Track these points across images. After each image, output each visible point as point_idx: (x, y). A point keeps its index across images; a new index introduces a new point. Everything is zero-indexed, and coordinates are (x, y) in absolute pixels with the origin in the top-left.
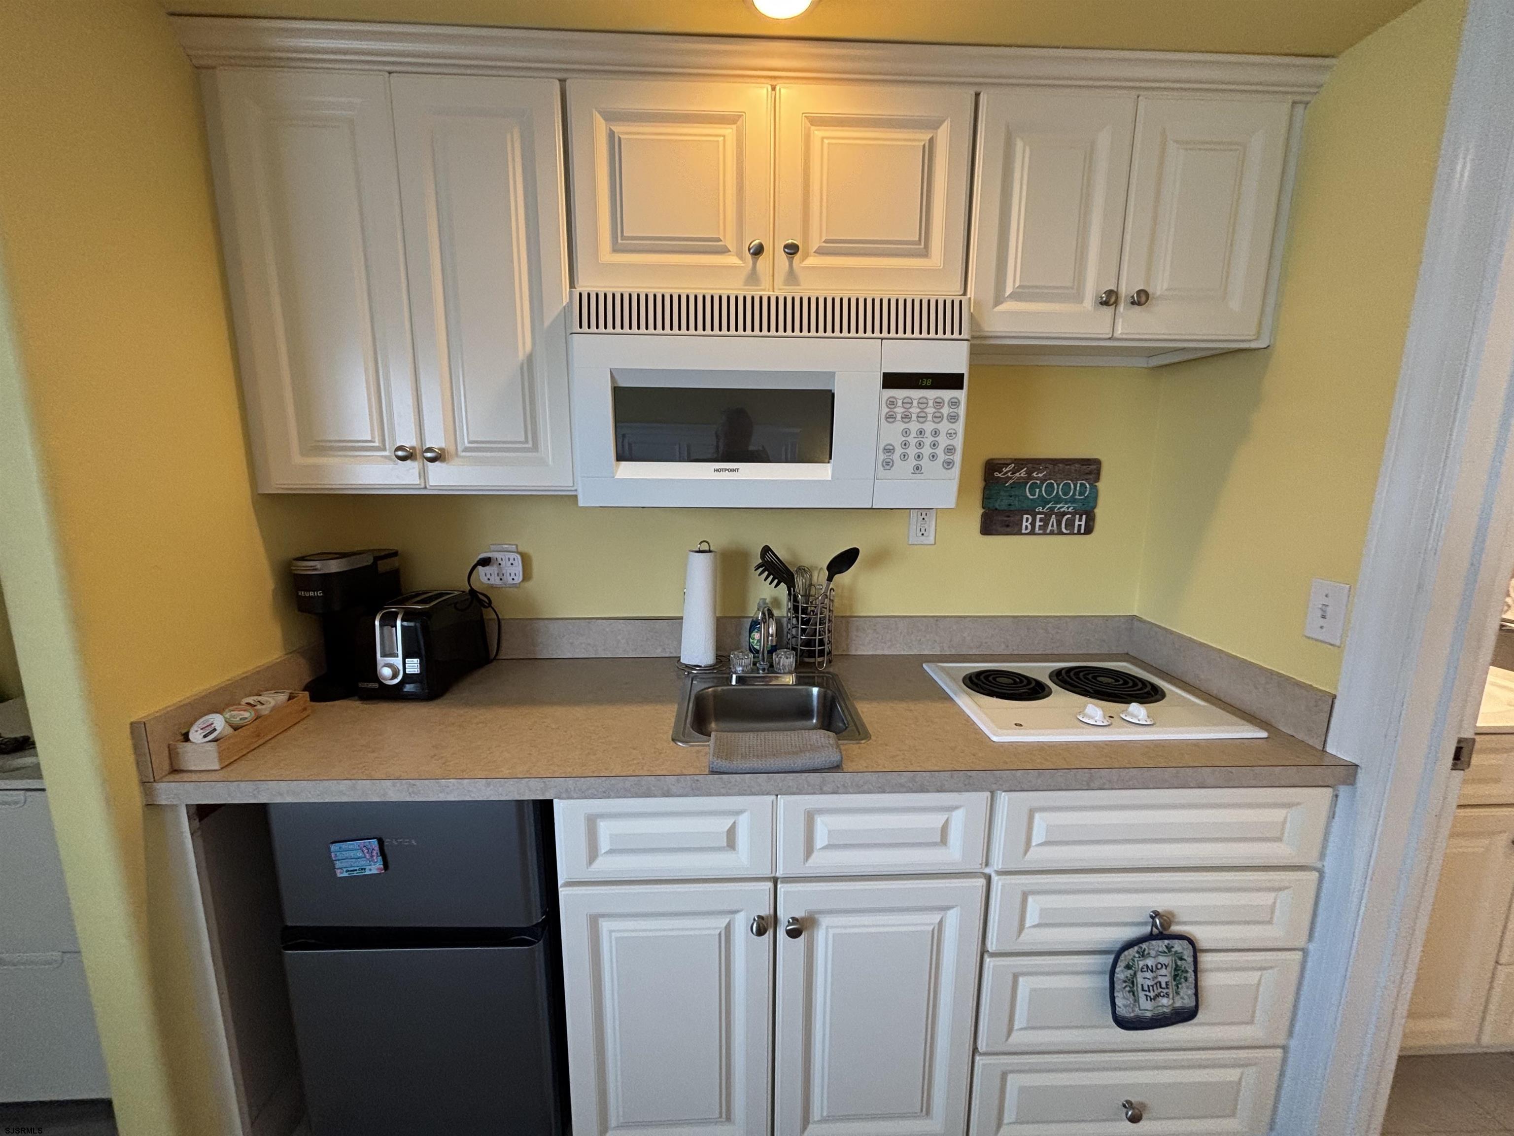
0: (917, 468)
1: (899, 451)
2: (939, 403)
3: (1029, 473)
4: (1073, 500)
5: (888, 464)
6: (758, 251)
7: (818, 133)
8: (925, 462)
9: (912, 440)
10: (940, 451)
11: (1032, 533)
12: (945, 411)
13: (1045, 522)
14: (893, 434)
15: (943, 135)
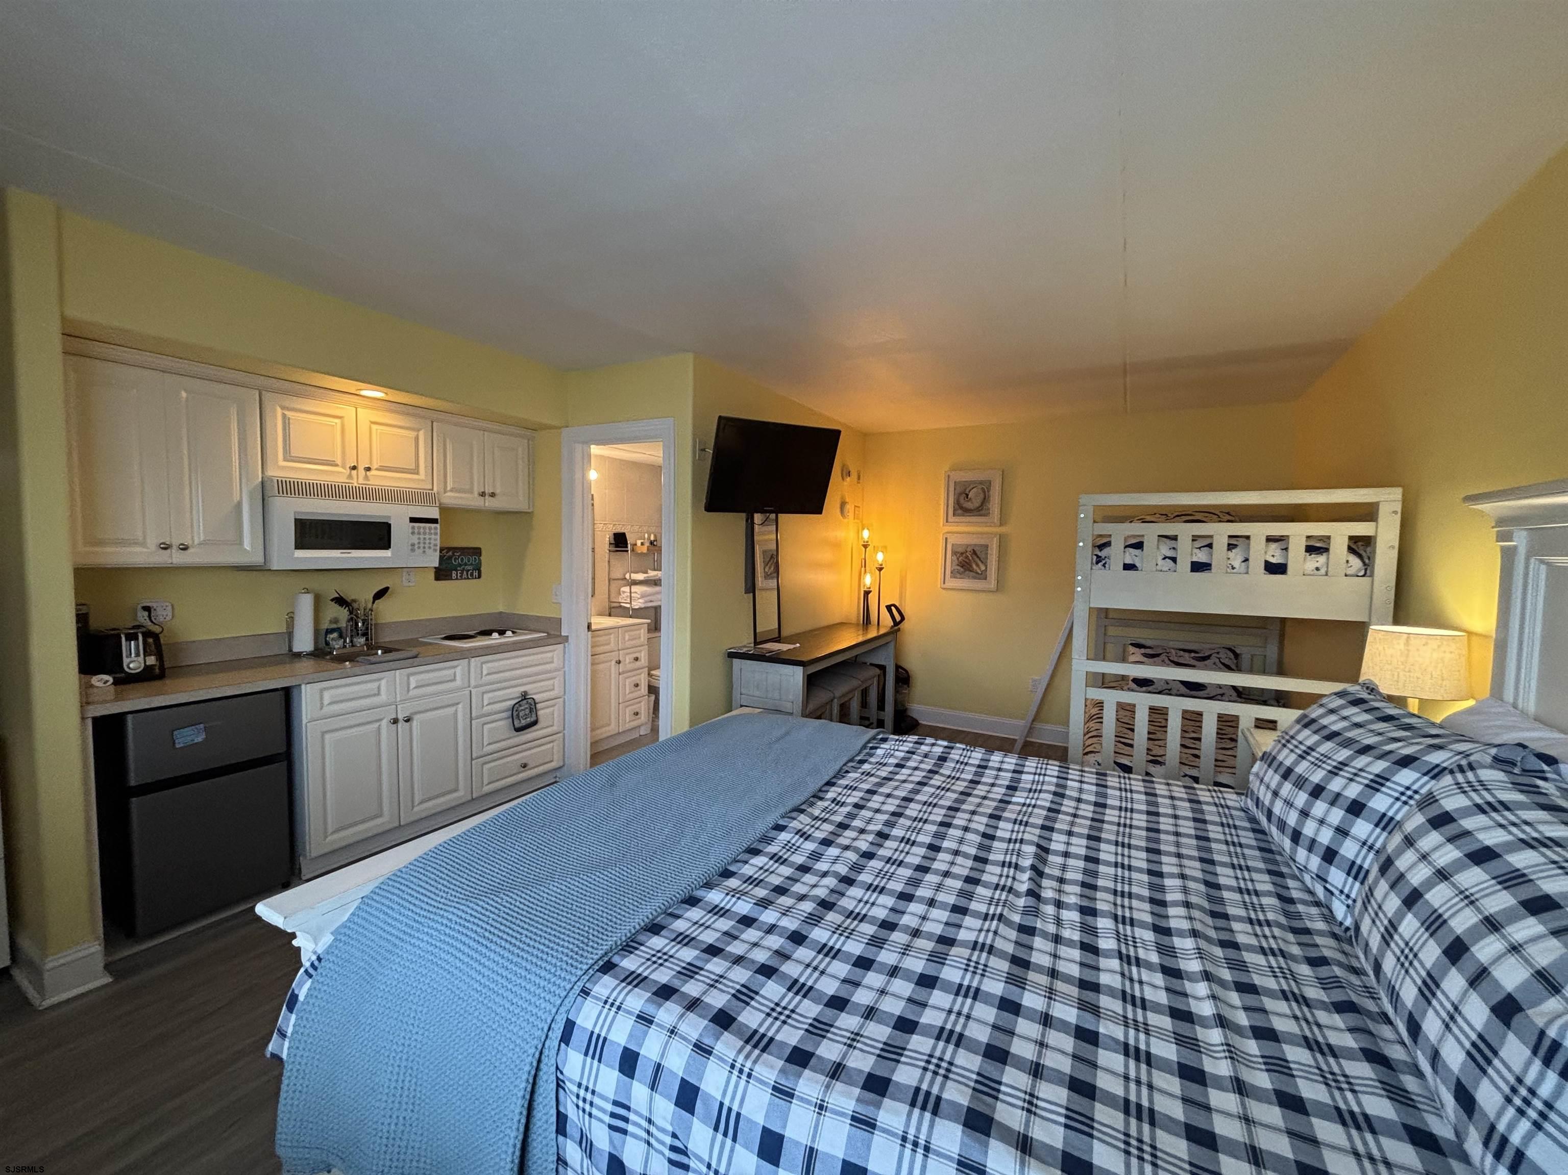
0: (425, 551)
1: (417, 545)
2: (430, 529)
3: (453, 554)
4: (472, 564)
5: (413, 550)
6: (354, 468)
7: (374, 427)
8: (427, 550)
9: (422, 541)
10: (431, 545)
11: (457, 579)
12: (432, 531)
13: (462, 574)
14: (414, 539)
15: (421, 433)
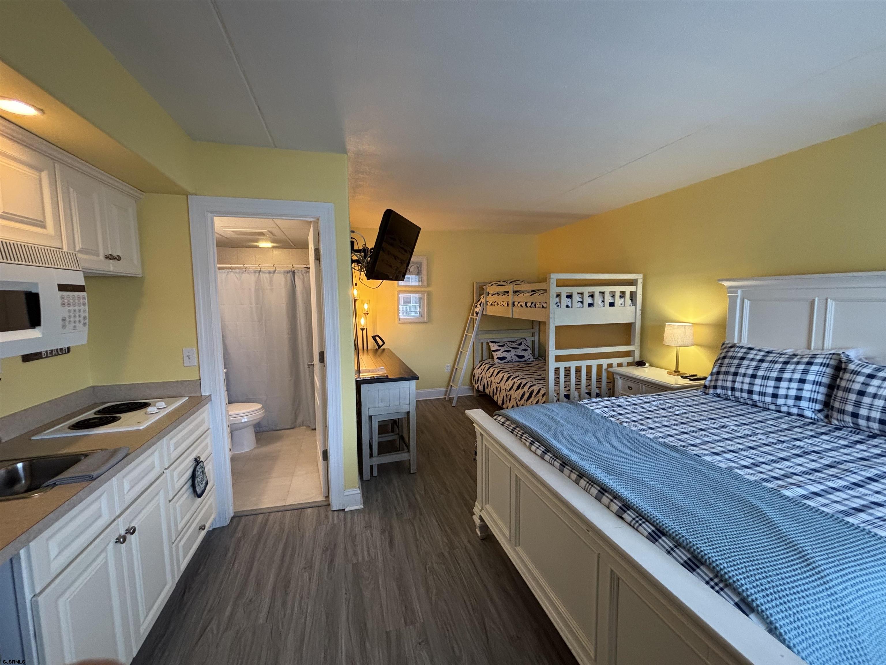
0: (75, 327)
1: (68, 320)
2: (78, 298)
5: (64, 327)
8: (77, 324)
9: (72, 314)
10: (82, 319)
11: (47, 356)
12: (81, 301)
14: (64, 312)
15: (44, 176)
